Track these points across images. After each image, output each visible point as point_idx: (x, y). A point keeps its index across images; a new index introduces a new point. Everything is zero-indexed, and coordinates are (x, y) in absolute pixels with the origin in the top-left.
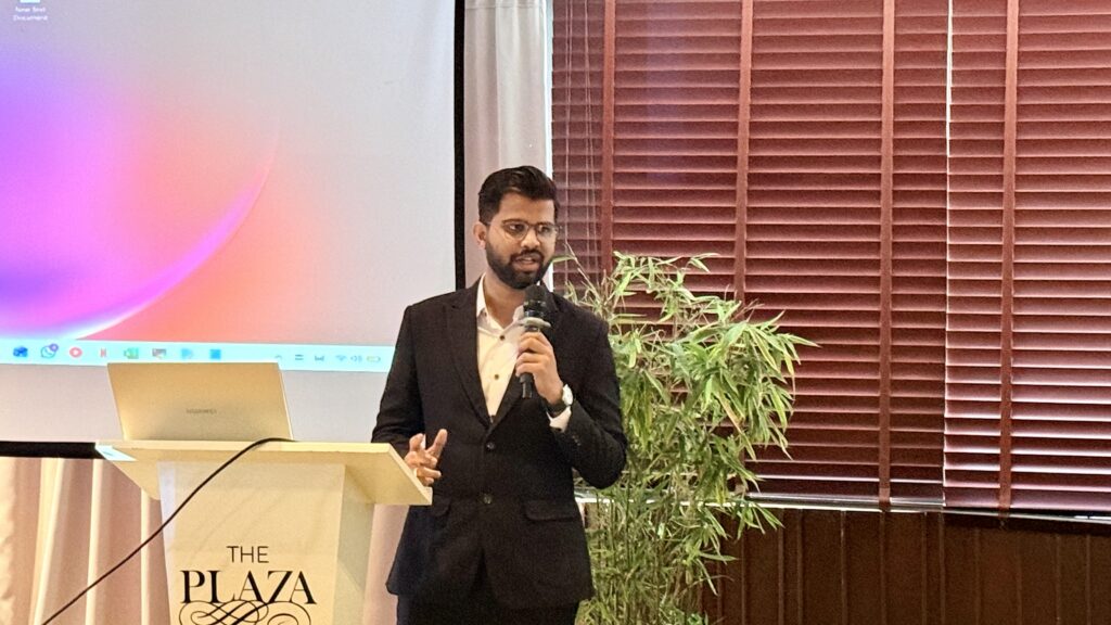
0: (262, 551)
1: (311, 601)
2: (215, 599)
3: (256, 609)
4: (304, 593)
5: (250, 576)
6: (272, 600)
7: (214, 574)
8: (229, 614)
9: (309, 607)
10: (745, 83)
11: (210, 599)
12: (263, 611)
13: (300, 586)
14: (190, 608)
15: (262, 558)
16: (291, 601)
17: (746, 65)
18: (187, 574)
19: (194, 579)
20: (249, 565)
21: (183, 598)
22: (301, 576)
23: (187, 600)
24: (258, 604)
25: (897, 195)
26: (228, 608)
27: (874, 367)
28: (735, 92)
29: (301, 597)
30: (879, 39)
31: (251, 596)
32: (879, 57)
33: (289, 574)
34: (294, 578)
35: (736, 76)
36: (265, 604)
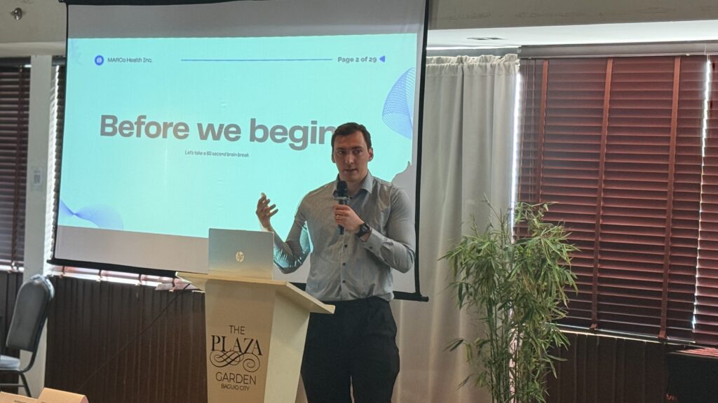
0: (243, 329)
1: (260, 354)
2: (223, 350)
3: (239, 356)
4: (257, 350)
5: (237, 340)
6: (245, 352)
7: (224, 338)
8: (229, 357)
9: (259, 356)
10: (606, 115)
11: (221, 349)
12: (241, 357)
13: (256, 347)
14: (215, 353)
15: (243, 332)
16: (252, 353)
17: (607, 105)
18: (213, 337)
19: (216, 340)
20: (237, 335)
21: (211, 348)
22: (257, 342)
23: (213, 349)
24: (240, 353)
25: (677, 176)
26: (228, 354)
27: (660, 266)
28: (600, 120)
29: (256, 352)
30: (671, 93)
31: (237, 349)
32: (670, 102)
33: (252, 340)
34: (254, 342)
35: (601, 111)
36: (243, 354)
